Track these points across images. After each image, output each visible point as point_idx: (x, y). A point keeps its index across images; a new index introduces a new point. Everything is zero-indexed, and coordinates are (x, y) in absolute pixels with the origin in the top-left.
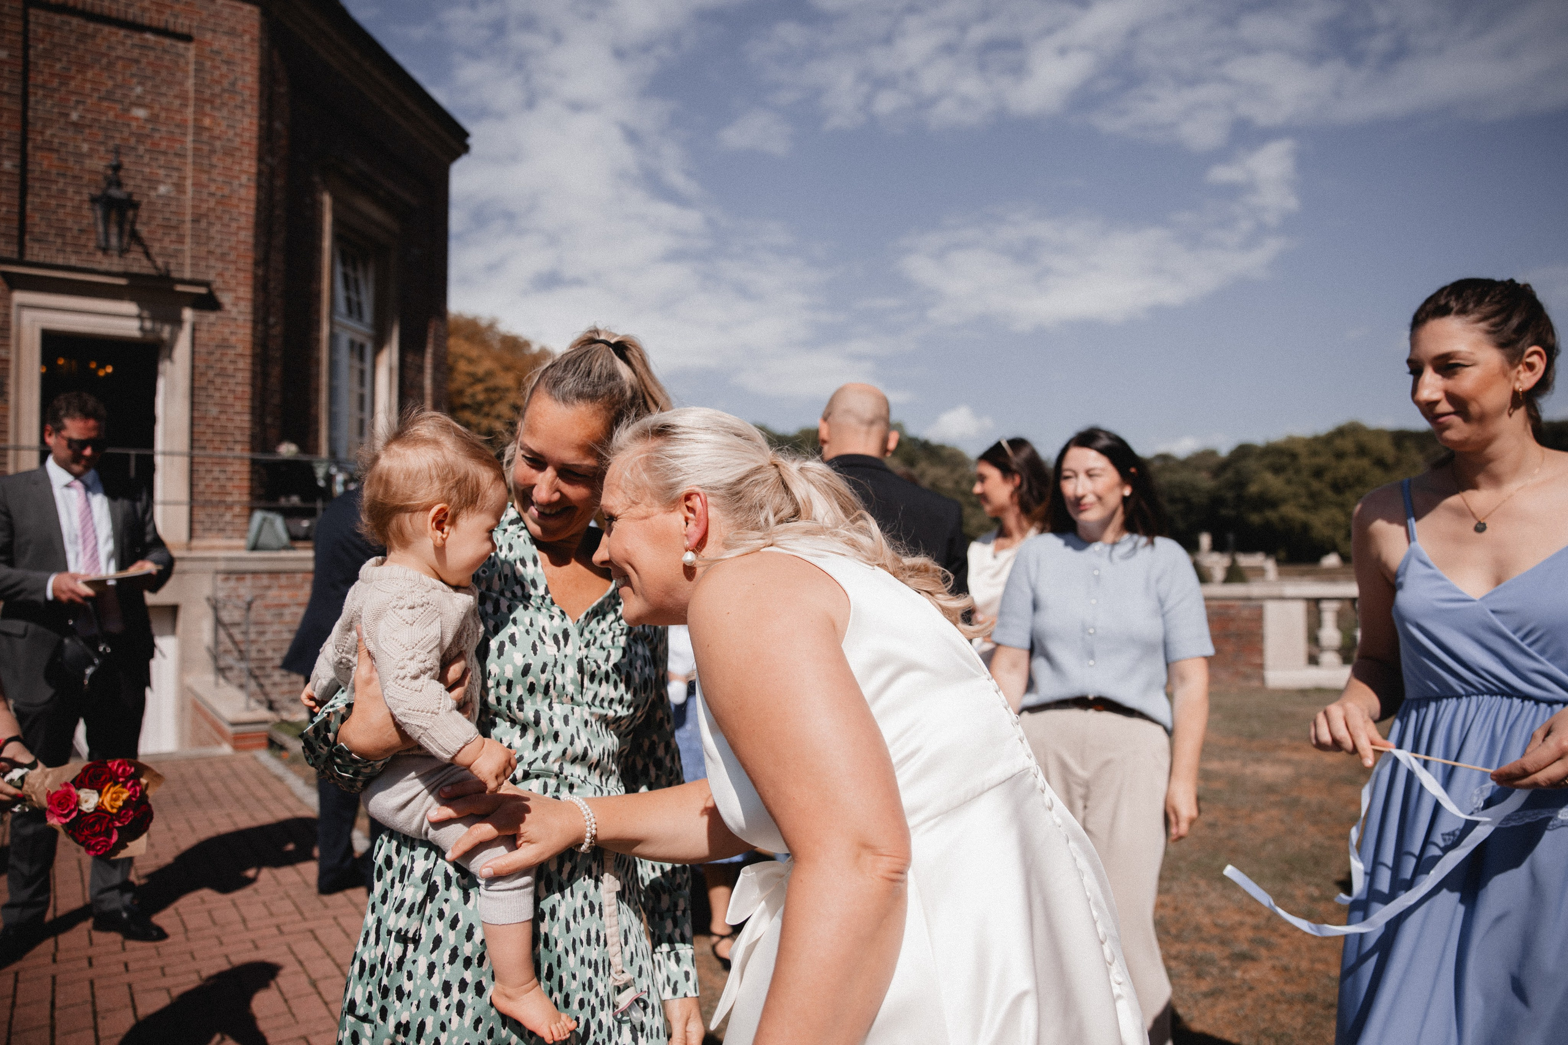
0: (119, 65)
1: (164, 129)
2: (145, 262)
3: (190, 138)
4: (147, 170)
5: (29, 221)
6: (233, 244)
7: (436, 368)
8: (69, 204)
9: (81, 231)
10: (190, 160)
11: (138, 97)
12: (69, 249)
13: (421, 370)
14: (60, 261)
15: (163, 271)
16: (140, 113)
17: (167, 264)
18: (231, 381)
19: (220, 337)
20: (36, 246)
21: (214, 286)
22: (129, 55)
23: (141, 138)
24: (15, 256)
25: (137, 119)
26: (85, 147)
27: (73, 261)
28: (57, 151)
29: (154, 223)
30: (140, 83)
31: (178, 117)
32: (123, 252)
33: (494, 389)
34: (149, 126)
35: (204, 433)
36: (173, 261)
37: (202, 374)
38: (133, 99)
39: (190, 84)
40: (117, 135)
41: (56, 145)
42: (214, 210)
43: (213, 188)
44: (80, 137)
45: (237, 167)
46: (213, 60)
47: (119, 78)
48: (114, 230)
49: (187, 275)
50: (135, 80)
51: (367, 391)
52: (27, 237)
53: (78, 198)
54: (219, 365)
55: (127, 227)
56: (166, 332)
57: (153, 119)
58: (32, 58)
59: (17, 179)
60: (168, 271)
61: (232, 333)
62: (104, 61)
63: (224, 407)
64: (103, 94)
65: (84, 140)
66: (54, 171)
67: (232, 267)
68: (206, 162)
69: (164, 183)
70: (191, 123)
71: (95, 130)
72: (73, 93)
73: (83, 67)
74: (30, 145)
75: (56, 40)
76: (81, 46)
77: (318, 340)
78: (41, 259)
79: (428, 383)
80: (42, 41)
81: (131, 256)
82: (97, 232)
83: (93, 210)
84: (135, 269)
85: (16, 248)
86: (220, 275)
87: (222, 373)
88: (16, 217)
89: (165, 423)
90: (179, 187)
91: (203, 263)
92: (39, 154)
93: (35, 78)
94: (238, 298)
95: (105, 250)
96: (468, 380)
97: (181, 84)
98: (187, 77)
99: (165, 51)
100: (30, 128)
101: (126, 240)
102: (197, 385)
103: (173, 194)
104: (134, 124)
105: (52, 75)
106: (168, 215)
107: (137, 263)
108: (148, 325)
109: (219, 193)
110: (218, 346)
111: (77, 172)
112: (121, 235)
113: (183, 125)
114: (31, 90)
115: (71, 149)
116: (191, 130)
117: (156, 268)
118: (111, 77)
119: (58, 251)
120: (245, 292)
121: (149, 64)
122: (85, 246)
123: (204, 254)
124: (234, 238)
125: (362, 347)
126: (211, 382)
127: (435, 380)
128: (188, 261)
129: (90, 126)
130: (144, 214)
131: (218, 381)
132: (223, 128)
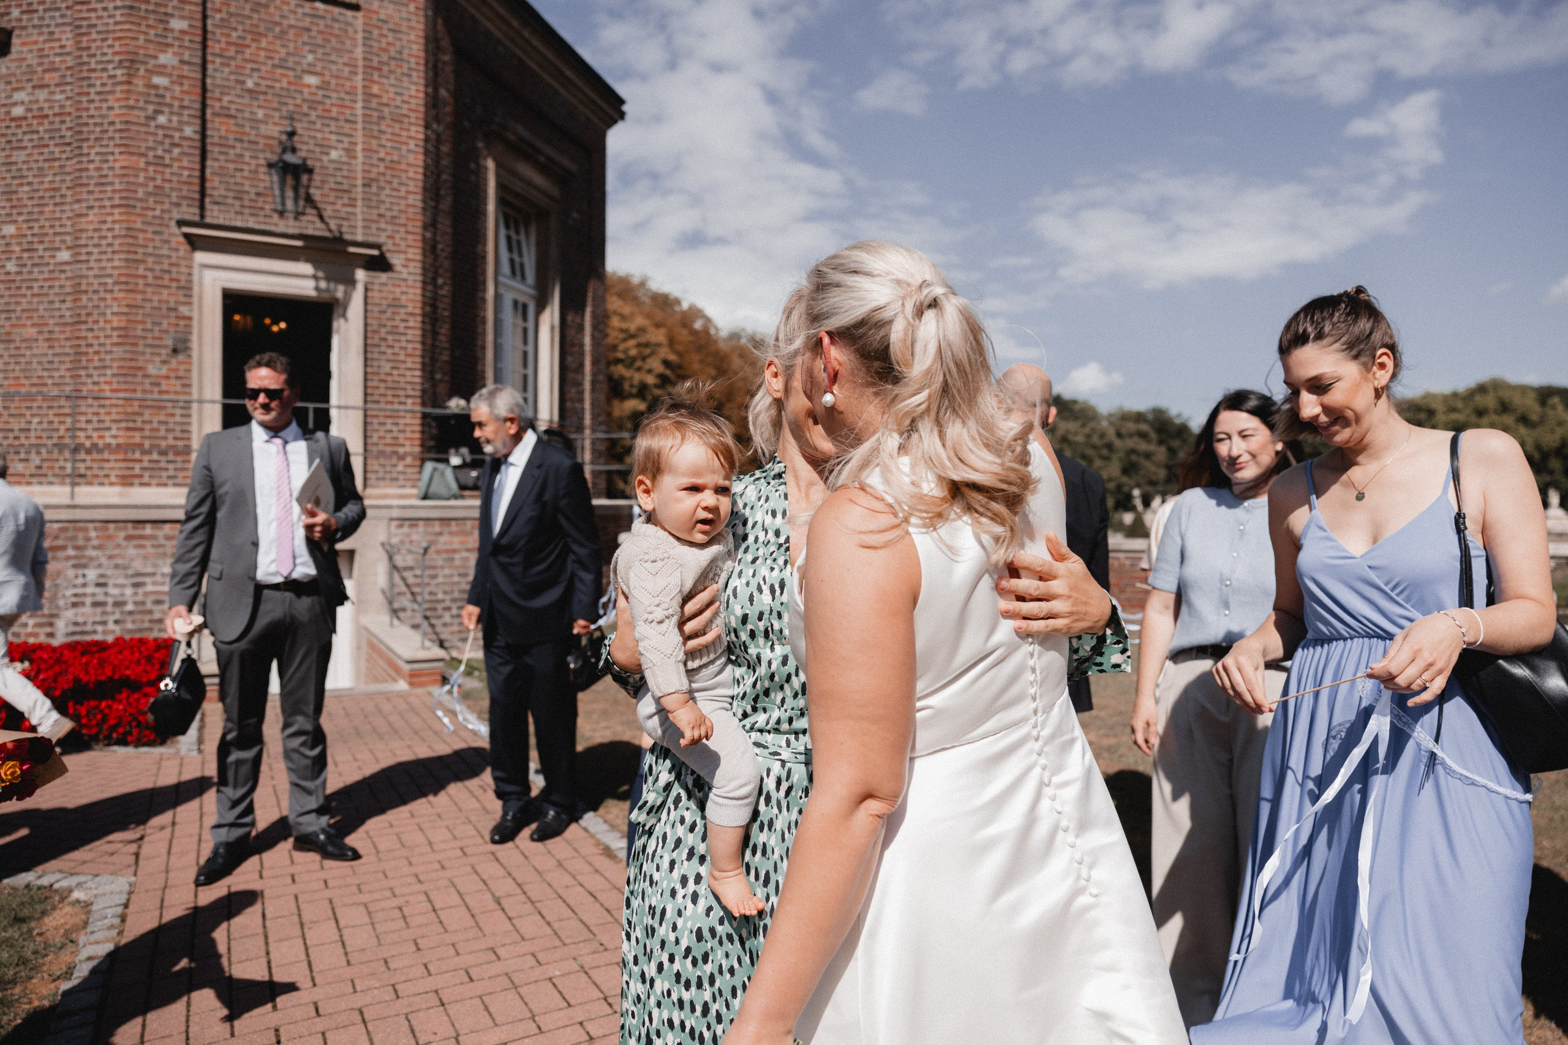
0: (291, 34)
1: (334, 95)
2: (319, 225)
3: (360, 105)
4: (319, 135)
5: (208, 185)
6: (402, 208)
7: (595, 327)
8: (246, 167)
9: (258, 194)
10: (360, 126)
11: (310, 65)
12: (247, 211)
13: (581, 328)
14: (239, 224)
15: (337, 234)
16: (312, 80)
17: (340, 226)
18: (403, 338)
19: (391, 296)
20: (216, 208)
21: (384, 248)
22: (300, 24)
23: (313, 105)
24: (197, 218)
25: (309, 86)
26: (260, 113)
27: (251, 224)
28: (234, 117)
29: (327, 186)
30: (310, 51)
31: (348, 84)
32: (298, 215)
33: (647, 345)
34: (321, 93)
35: (378, 388)
36: (345, 223)
37: (374, 332)
38: (305, 67)
39: (359, 52)
40: (290, 101)
41: (233, 112)
42: (384, 174)
43: (382, 155)
44: (256, 103)
45: (405, 133)
46: (381, 28)
47: (292, 45)
48: (290, 194)
49: (359, 238)
50: (307, 48)
51: (530, 348)
52: (207, 200)
53: (254, 162)
54: (390, 323)
55: (302, 191)
56: (340, 291)
57: (324, 86)
58: (210, 28)
59: (198, 144)
60: (341, 233)
61: (403, 293)
62: (277, 29)
63: (396, 363)
64: (276, 62)
65: (259, 107)
66: (231, 136)
67: (402, 229)
68: (375, 128)
69: (336, 148)
70: (360, 91)
71: (269, 97)
72: (247, 61)
73: (257, 36)
74: (209, 111)
75: (232, 10)
76: (255, 16)
77: (484, 300)
78: (221, 222)
79: (587, 340)
80: (219, 11)
81: (305, 218)
82: (274, 196)
83: (270, 174)
84: (310, 232)
85: (197, 211)
86: (391, 237)
87: (394, 331)
88: (197, 181)
89: (340, 380)
90: (350, 152)
91: (374, 226)
92: (217, 120)
93: (214, 47)
94: (408, 260)
95: (282, 214)
96: (622, 336)
97: (350, 52)
98: (356, 46)
99: (334, 20)
100: (209, 95)
101: (302, 203)
102: (369, 342)
103: (344, 159)
104: (306, 91)
105: (228, 43)
106: (339, 179)
107: (311, 226)
108: (323, 284)
109: (388, 158)
110: (389, 306)
111: (253, 138)
112: (296, 199)
113: (352, 92)
114: (209, 58)
115: (247, 115)
116: (360, 97)
117: (330, 231)
118: (283, 46)
119: (237, 213)
120: (415, 254)
121: (320, 32)
122: (262, 209)
123: (375, 217)
124: (403, 202)
125: (525, 307)
126: (385, 340)
127: (593, 337)
128: (360, 224)
129: (265, 93)
130: (317, 178)
131: (390, 338)
132: (392, 95)
